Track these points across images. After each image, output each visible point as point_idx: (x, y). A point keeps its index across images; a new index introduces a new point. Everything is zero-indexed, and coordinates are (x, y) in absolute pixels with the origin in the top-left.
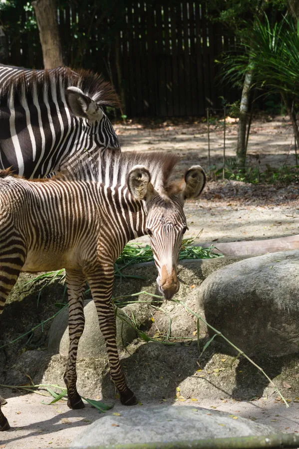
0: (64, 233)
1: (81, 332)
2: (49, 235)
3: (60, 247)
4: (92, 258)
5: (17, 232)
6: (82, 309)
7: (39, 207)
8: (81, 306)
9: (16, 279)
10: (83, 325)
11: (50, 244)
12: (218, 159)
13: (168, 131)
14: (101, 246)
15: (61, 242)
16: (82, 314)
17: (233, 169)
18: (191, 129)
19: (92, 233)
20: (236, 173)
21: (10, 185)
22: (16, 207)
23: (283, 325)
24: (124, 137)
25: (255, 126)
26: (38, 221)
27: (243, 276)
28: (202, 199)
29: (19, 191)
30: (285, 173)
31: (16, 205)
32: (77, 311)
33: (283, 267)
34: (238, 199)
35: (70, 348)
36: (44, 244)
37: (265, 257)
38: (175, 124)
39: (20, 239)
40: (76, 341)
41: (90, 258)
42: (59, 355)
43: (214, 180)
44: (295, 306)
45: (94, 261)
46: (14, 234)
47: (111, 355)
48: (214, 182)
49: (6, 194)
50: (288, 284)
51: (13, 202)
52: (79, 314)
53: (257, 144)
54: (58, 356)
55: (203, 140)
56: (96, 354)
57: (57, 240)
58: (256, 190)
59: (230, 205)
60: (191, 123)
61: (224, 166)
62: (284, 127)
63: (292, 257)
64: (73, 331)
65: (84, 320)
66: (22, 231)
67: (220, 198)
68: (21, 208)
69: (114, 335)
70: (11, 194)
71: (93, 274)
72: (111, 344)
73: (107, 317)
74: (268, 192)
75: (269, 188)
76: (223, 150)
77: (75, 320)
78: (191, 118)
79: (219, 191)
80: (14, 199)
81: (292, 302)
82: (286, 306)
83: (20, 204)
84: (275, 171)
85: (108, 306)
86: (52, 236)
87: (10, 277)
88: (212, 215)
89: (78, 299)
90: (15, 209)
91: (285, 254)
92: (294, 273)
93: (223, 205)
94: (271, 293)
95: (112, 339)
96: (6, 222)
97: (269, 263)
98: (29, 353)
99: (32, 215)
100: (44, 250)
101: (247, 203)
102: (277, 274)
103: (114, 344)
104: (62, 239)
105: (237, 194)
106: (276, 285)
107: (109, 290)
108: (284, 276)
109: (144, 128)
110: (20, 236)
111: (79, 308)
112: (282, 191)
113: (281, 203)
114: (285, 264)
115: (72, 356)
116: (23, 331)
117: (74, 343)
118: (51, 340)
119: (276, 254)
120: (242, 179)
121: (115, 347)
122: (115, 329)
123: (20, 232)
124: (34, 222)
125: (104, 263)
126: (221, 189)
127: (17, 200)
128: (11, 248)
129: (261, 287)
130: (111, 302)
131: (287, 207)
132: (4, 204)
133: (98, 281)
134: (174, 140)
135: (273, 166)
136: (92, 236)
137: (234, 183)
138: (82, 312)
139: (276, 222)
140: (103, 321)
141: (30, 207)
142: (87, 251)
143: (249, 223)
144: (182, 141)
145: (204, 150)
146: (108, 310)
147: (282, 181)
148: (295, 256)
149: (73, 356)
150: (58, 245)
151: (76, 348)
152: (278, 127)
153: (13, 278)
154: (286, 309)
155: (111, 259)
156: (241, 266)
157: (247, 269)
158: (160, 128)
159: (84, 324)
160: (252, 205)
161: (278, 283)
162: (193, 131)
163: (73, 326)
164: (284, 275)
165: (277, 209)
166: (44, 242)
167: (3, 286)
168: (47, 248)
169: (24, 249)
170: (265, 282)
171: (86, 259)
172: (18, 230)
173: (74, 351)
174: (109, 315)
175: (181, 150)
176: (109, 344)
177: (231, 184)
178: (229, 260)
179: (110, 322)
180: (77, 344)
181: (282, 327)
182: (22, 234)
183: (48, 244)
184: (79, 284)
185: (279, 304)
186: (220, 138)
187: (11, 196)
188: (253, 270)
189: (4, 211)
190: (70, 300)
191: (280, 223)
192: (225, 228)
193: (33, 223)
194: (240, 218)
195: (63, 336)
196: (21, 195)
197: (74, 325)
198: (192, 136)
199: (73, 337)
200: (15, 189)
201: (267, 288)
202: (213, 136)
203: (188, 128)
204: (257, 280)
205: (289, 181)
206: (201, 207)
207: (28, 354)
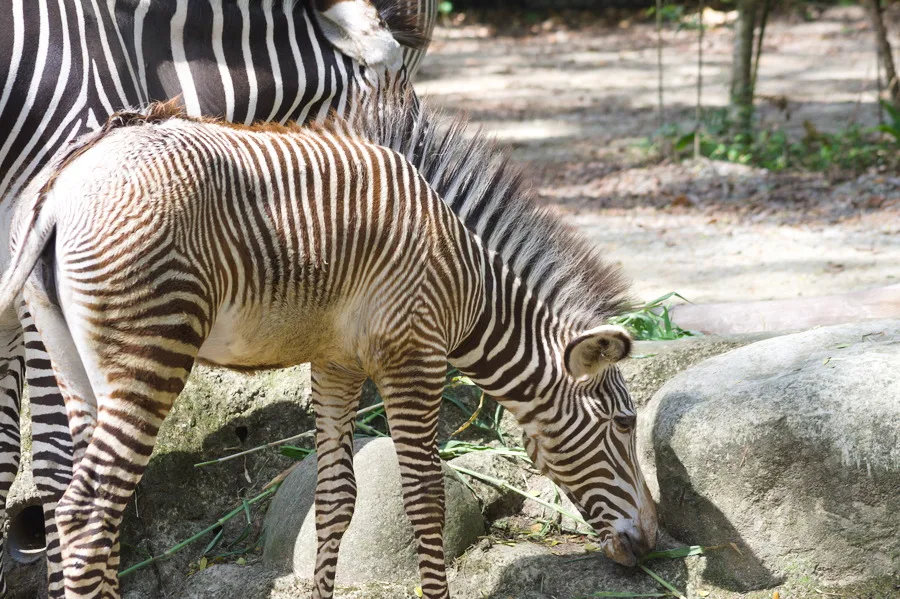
0: (329, 258)
1: (347, 522)
2: (281, 264)
3: (315, 294)
4: (397, 332)
5: (184, 260)
6: (348, 464)
7: (252, 197)
8: (347, 457)
9: (182, 377)
10: (351, 505)
11: (286, 286)
12: (684, 112)
13: (555, 44)
14: (424, 305)
15: (316, 281)
16: (350, 476)
17: (721, 133)
18: (612, 39)
19: (405, 267)
20: (728, 143)
21: (168, 141)
22: (180, 197)
23: (856, 505)
24: (444, 57)
25: (775, 32)
26: (244, 231)
27: (755, 383)
28: (644, 207)
29: (191, 157)
30: (854, 145)
31: (179, 193)
32: (339, 469)
33: (854, 360)
34: (732, 207)
35: (318, 560)
36: (268, 288)
37: (809, 336)
38: (572, 26)
39: (191, 278)
40: (333, 544)
41: (393, 331)
42: (291, 576)
43: (673, 161)
44: (886, 457)
45: (402, 339)
46: (174, 265)
47: (428, 575)
48: (671, 167)
49: (152, 166)
50: (867, 403)
51: (170, 184)
52: (343, 476)
53: (780, 77)
54: (289, 579)
55: (644, 67)
56: (385, 574)
57: (306, 277)
58: (778, 187)
59: (714, 221)
60: (612, 25)
61: (698, 127)
62: (848, 35)
63: (878, 337)
64: (327, 519)
65: (354, 493)
66: (199, 257)
67: (688, 204)
68: (194, 201)
69: (439, 525)
70: (166, 166)
71: (395, 371)
72: (430, 547)
73: (422, 479)
74: (808, 192)
75: (811, 180)
76: (695, 91)
77: (333, 492)
78: (611, 12)
79: (685, 187)
80: (174, 177)
81: (878, 447)
82: (863, 456)
83: (190, 189)
84: (826, 141)
85: (427, 453)
86: (291, 266)
87: (166, 372)
88: (670, 245)
89: (341, 439)
90: (178, 202)
91: (861, 330)
92: (882, 376)
93: (695, 222)
94: (826, 425)
95: (435, 536)
96: (149, 236)
97: (819, 350)
98: (215, 570)
99: (228, 217)
100: (271, 304)
101: (757, 218)
102: (839, 377)
103: (436, 548)
104: (321, 276)
105: (729, 196)
106: (838, 405)
107: (431, 414)
108: (857, 384)
109: (494, 36)
110: (194, 271)
111: (343, 462)
112: (845, 188)
113: (842, 218)
114: (861, 353)
115: (322, 581)
116: (200, 517)
117: (330, 550)
118: (270, 539)
119: (837, 329)
120: (744, 159)
121: (439, 555)
122: (442, 512)
123: (191, 261)
124: (235, 234)
125: (426, 346)
126: (690, 183)
127: (183, 180)
128: (166, 299)
129: (801, 409)
130: (435, 443)
131: (859, 227)
132: (146, 190)
133: (406, 390)
134: (570, 66)
135: (821, 128)
136: (403, 276)
137: (724, 168)
138: (349, 471)
139: (830, 263)
140: (413, 489)
141: (224, 198)
142: (385, 313)
143: (761, 267)
144: (589, 67)
145: (644, 90)
146: (427, 463)
147: (845, 165)
148: (886, 333)
149: (327, 580)
150: (311, 289)
151: (333, 562)
152: (832, 36)
153: (176, 375)
154: (863, 466)
155: (440, 338)
156: (750, 356)
157: (764, 364)
158: (534, 35)
159: (353, 501)
160: (769, 221)
161: (843, 400)
162: (618, 44)
163: (327, 508)
164: (856, 380)
165: (832, 232)
166: (268, 281)
167: (147, 394)
168: (278, 296)
169: (203, 305)
170: (810, 398)
171: (381, 333)
172: (186, 255)
173: (328, 568)
174: (428, 473)
175: (588, 91)
176: (424, 546)
177: (715, 172)
178: (719, 345)
179: (430, 492)
180: (337, 550)
181: (852, 510)
182: (198, 265)
183: (281, 286)
184: (345, 403)
185: (845, 451)
186: (689, 63)
187: (167, 170)
188: (780, 368)
189: (146, 207)
190: (321, 443)
191: (840, 267)
192: (701, 278)
193: (232, 238)
194: (739, 253)
195: (303, 528)
196: (195, 166)
197: (330, 503)
198: (613, 57)
199: (326, 532)
200: (180, 153)
201: (816, 413)
202: (669, 57)
203: (605, 35)
204: (789, 391)
205: (862, 165)
206: (641, 226)
207: (214, 574)
